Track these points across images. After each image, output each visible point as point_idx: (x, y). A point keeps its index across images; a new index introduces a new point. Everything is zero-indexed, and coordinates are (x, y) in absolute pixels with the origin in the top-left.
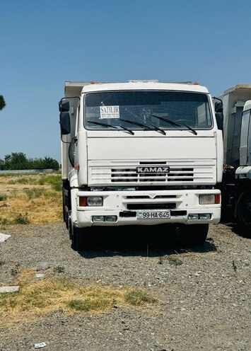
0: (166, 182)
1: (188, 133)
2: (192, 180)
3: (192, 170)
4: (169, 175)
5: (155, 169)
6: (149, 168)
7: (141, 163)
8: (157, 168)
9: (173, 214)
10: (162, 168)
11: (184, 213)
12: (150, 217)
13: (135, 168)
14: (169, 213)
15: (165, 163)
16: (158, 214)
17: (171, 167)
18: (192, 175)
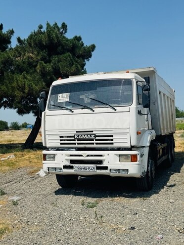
0: (95, 146)
1: (110, 110)
2: (112, 144)
3: (112, 136)
4: (96, 140)
5: (86, 136)
6: (82, 135)
7: (77, 132)
8: (87, 135)
9: (98, 168)
10: (90, 135)
11: (106, 168)
12: (82, 170)
13: (73, 135)
14: (95, 168)
15: (92, 131)
16: (87, 168)
17: (96, 135)
18: (112, 140)
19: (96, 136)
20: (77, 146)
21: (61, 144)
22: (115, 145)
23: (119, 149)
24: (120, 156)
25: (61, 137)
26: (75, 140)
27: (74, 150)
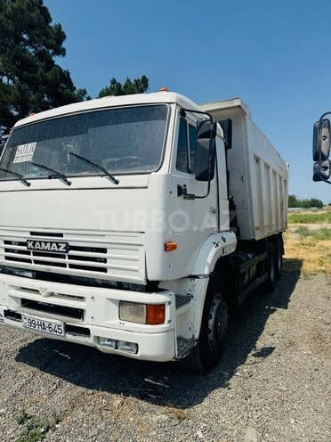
0: (67, 271)
1: (105, 182)
2: (104, 270)
3: (104, 251)
4: (71, 257)
5: (49, 244)
6: (40, 242)
7: (32, 233)
8: (51, 243)
9: (69, 329)
10: (57, 243)
11: (86, 332)
12: (37, 328)
13: (25, 241)
14: (62, 328)
15: (61, 235)
16: (46, 325)
17: (71, 244)
18: (105, 261)
19: (69, 248)
20: (33, 266)
21: (7, 258)
22: (111, 275)
23: (120, 286)
24: (122, 303)
25: (6, 242)
26: (28, 253)
27: (30, 275)
